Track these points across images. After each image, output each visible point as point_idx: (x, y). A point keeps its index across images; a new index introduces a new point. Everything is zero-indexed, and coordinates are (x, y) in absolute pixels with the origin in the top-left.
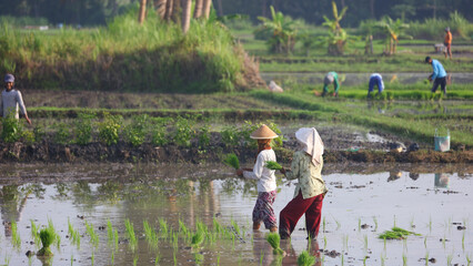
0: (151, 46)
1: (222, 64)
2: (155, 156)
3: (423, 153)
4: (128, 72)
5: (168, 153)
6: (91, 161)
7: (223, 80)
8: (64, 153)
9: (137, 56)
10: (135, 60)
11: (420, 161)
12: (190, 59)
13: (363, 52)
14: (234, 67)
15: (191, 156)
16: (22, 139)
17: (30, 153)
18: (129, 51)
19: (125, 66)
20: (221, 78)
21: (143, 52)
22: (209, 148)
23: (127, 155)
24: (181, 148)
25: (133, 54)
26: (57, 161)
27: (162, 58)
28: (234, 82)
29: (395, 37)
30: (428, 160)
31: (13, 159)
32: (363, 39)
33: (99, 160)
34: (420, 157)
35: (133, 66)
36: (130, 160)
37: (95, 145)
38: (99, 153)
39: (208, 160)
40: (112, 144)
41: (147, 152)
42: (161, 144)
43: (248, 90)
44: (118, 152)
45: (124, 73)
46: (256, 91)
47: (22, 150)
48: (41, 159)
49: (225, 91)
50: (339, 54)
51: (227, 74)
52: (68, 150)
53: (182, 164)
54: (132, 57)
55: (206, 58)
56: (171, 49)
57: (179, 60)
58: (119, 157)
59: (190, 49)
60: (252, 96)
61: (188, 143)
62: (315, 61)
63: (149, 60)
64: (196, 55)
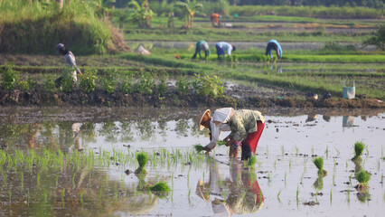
0: (35, 17)
1: (96, 32)
2: (125, 102)
3: (334, 101)
4: (16, 38)
5: (135, 99)
6: (75, 105)
7: (97, 45)
8: (54, 98)
9: (23, 25)
10: (22, 28)
11: (333, 106)
12: (68, 28)
13: (166, 26)
14: (106, 34)
15: (153, 101)
16: (19, 87)
17: (26, 99)
18: (16, 21)
19: (14, 33)
20: (96, 43)
21: (28, 22)
22: (167, 95)
23: (103, 100)
24: (144, 95)
25: (20, 24)
26: (49, 105)
27: (45, 27)
28: (106, 47)
29: (192, 14)
30: (339, 106)
31: (13, 103)
32: (167, 16)
33: (81, 104)
34: (333, 103)
35: (21, 33)
36: (106, 104)
37: (78, 92)
38: (81, 99)
39: (168, 105)
40: (91, 91)
41: (119, 98)
42: (129, 92)
43: (118, 53)
44: (96, 98)
45: (13, 38)
46: (124, 54)
47: (20, 95)
48: (36, 103)
49: (99, 54)
50: (148, 27)
51: (100, 41)
52: (56, 96)
53: (146, 108)
54: (19, 26)
55: (82, 27)
56: (52, 20)
57: (59, 28)
58: (97, 102)
59: (68, 20)
60: (123, 58)
61: (151, 91)
62: (138, 32)
63: (34, 28)
64: (73, 25)
